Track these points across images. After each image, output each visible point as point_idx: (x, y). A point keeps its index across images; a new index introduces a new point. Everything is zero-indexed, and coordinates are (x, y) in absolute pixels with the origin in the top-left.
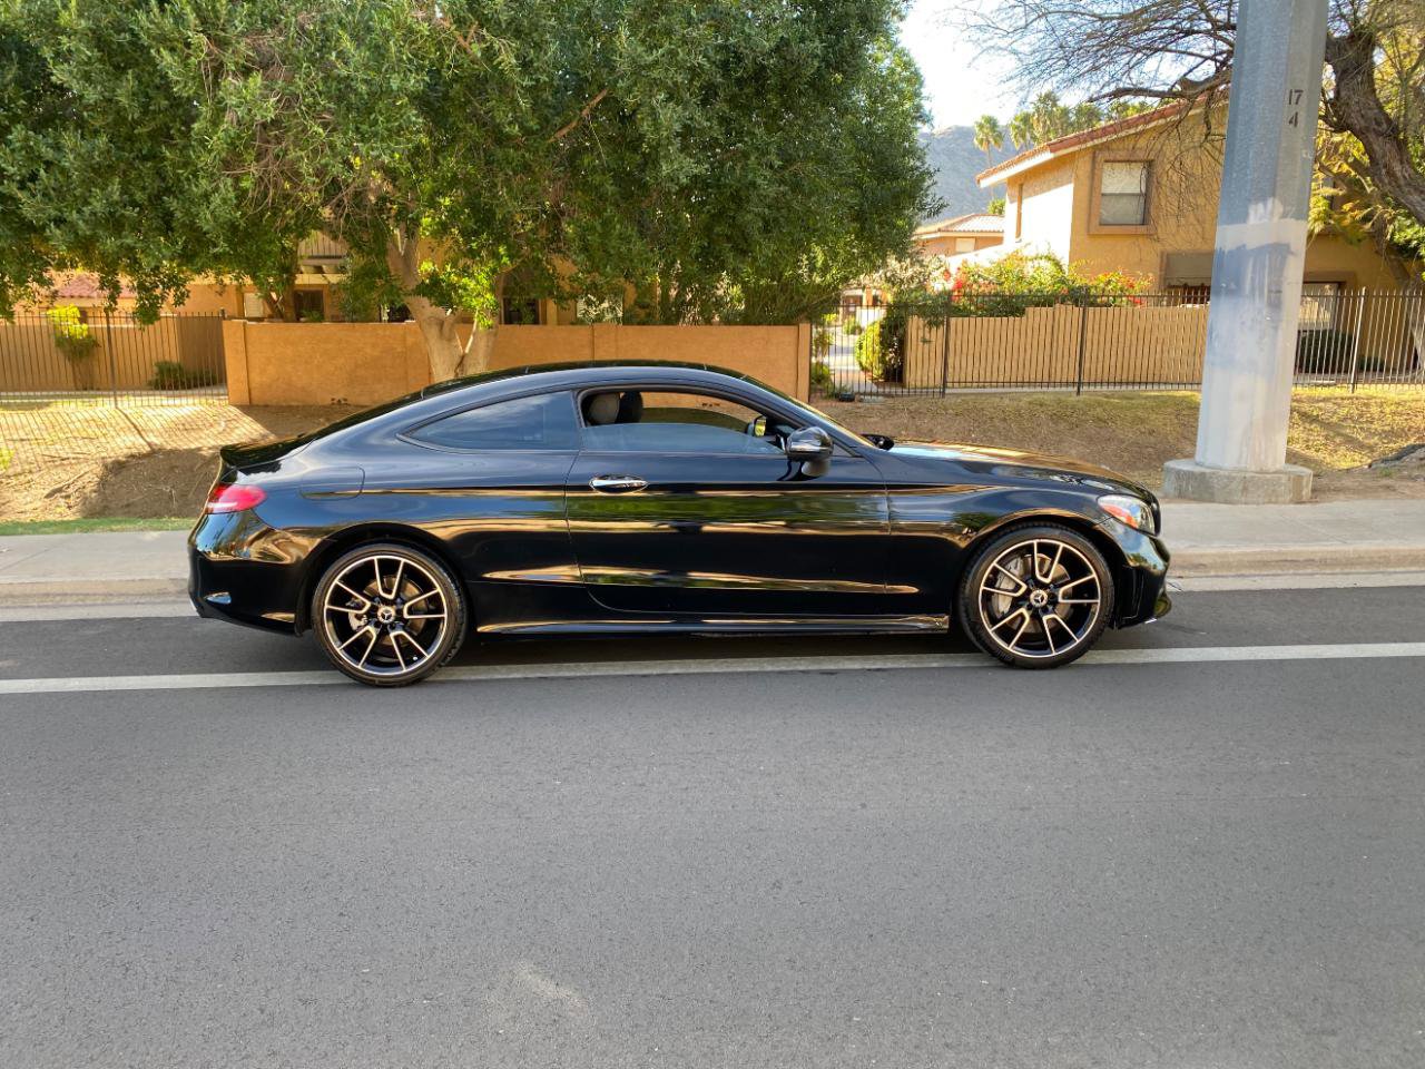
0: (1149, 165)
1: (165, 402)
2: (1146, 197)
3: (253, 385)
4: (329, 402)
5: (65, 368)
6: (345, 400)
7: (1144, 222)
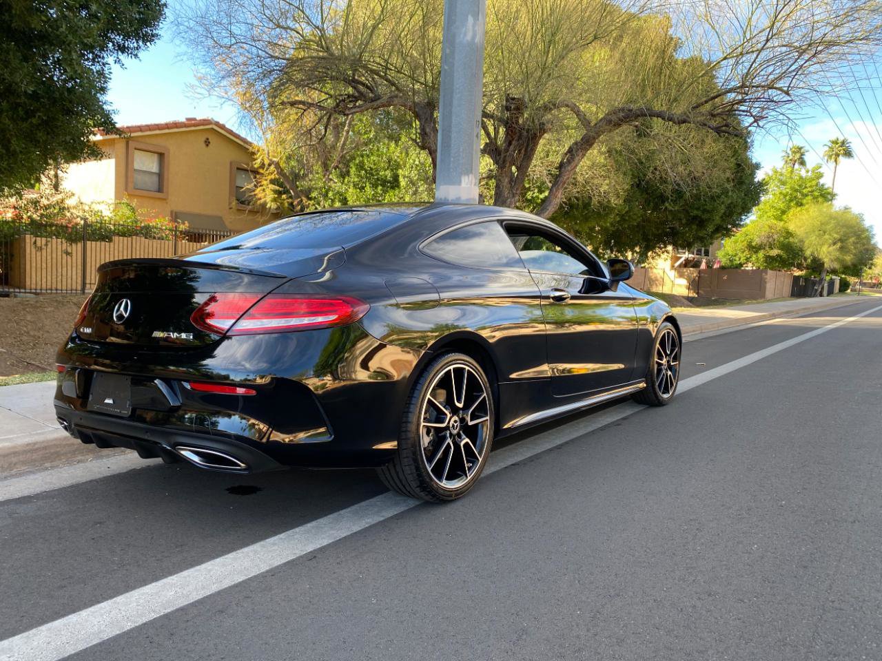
0: (161, 156)
2: (160, 175)
7: (160, 190)
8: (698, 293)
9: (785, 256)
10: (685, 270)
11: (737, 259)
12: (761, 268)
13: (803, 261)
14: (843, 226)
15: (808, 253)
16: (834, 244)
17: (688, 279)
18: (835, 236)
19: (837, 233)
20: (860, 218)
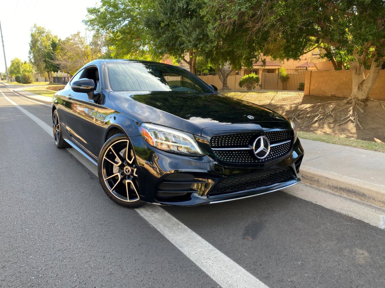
1: (288, 93)
3: (311, 89)
4: (330, 95)
5: (280, 84)
6: (335, 95)
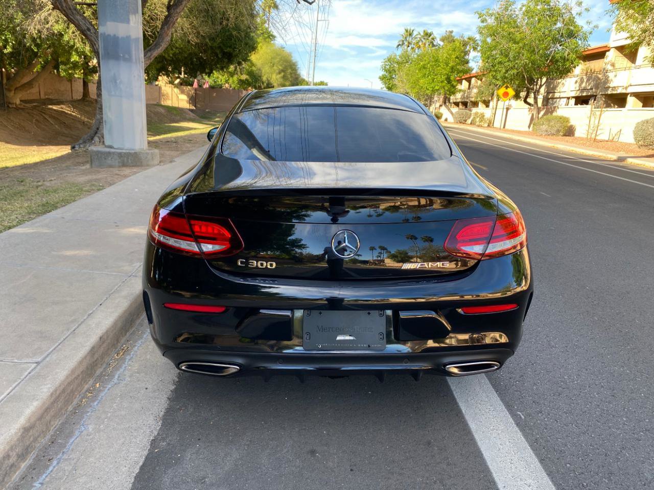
8: (195, 106)
9: (250, 80)
10: (185, 88)
11: (219, 80)
12: (236, 88)
13: (262, 84)
14: (284, 61)
15: (264, 79)
16: (280, 73)
17: (188, 95)
18: (280, 67)
19: (281, 65)
20: (290, 55)
